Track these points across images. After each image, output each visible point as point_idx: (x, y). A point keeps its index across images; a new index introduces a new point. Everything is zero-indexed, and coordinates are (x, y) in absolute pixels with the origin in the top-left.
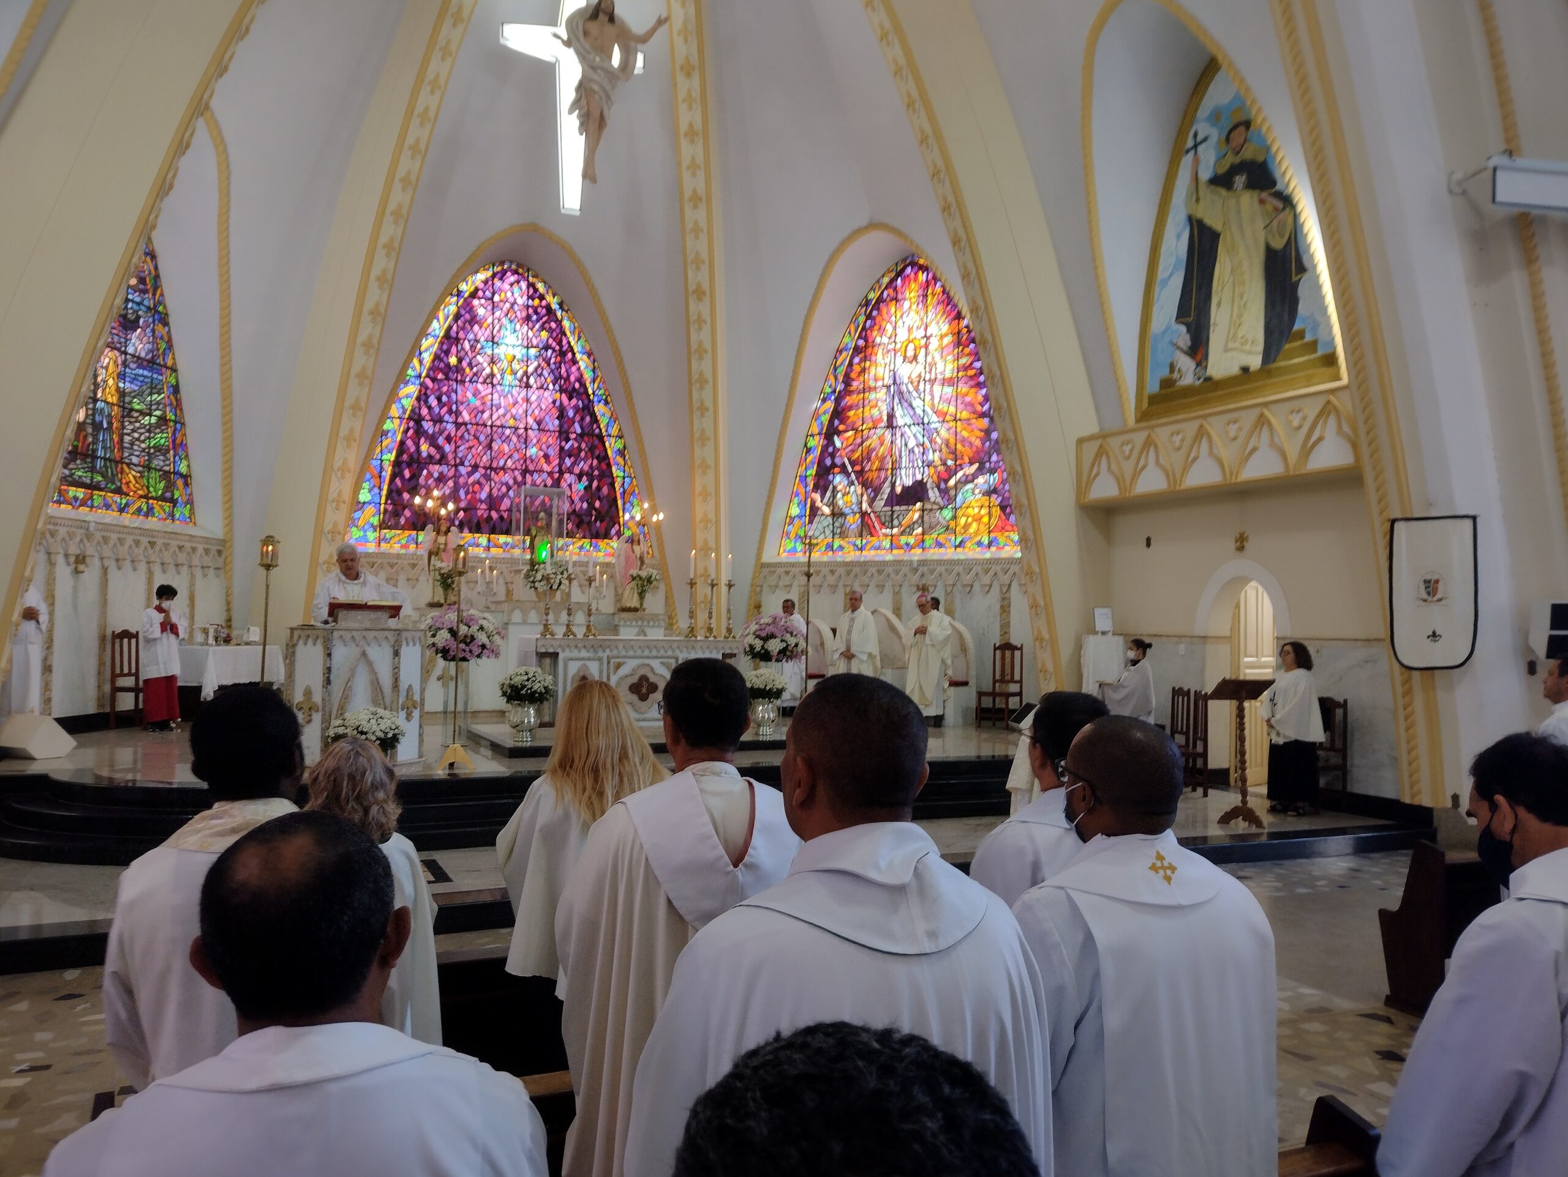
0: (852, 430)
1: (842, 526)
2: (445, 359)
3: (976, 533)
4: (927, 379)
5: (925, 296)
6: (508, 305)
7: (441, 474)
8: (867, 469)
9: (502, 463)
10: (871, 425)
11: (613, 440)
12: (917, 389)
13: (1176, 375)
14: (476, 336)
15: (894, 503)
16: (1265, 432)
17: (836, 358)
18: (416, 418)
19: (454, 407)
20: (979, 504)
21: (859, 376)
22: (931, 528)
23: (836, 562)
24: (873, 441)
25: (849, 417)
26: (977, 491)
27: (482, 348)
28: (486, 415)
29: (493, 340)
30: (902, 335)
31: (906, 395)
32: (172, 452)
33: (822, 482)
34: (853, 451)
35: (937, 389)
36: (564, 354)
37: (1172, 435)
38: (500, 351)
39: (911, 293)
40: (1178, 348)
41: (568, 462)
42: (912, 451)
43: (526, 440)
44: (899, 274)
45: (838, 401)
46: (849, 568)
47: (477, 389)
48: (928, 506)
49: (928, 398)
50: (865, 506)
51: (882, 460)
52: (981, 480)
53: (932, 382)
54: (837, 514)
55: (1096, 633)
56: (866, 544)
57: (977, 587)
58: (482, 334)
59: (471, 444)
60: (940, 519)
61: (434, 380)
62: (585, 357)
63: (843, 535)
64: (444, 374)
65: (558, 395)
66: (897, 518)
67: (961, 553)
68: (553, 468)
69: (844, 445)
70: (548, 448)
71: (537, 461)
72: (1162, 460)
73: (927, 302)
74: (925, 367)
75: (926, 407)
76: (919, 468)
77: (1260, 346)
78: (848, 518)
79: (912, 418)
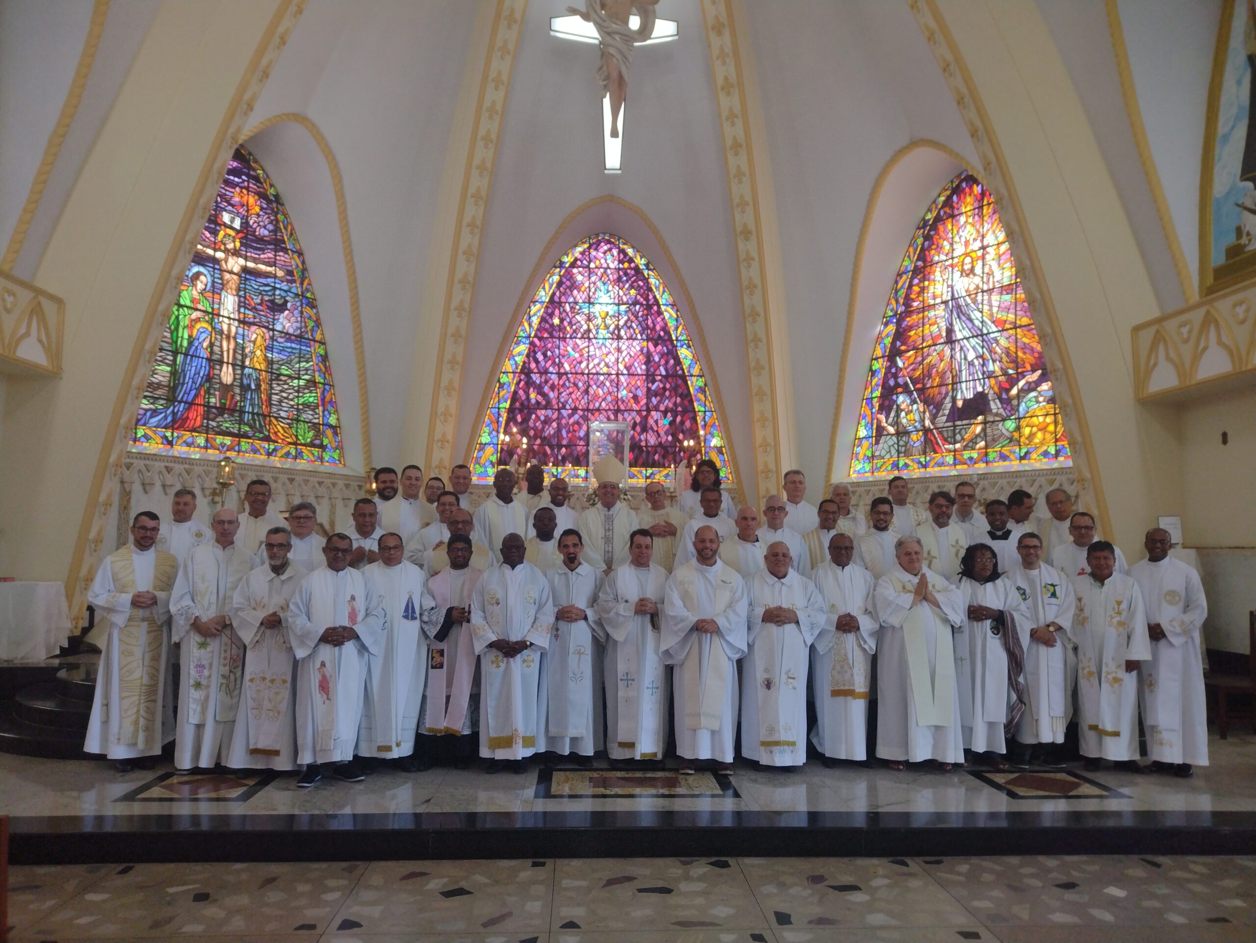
0: (913, 350)
1: (906, 443)
2: (550, 321)
3: (1042, 443)
4: (985, 288)
5: (981, 207)
6: (602, 270)
7: (546, 416)
8: (928, 386)
9: (597, 405)
10: (930, 342)
11: (694, 379)
12: (975, 301)
13: (1244, 240)
14: (575, 299)
15: (956, 418)
17: (896, 282)
18: (526, 371)
19: (557, 360)
20: (1044, 412)
21: (918, 297)
22: (994, 440)
24: (933, 358)
25: (910, 336)
26: (1041, 399)
27: (581, 308)
28: (583, 365)
29: (590, 302)
30: (959, 250)
31: (964, 309)
32: (321, 408)
33: (887, 404)
34: (914, 370)
35: (995, 298)
36: (651, 307)
37: (1236, 304)
38: (596, 310)
39: (967, 205)
41: (654, 401)
42: (971, 364)
43: (617, 384)
44: (954, 191)
45: (898, 324)
47: (576, 344)
48: (990, 418)
49: (986, 308)
50: (927, 423)
51: (942, 375)
52: (1045, 387)
53: (990, 291)
54: (902, 433)
58: (580, 296)
59: (571, 390)
60: (1004, 431)
61: (541, 339)
62: (669, 309)
63: (907, 454)
64: (549, 333)
65: (645, 344)
66: (959, 433)
67: (1026, 464)
68: (641, 407)
69: (906, 364)
70: (636, 390)
71: (627, 401)
73: (983, 212)
74: (982, 278)
75: (985, 318)
76: (979, 380)
78: (911, 436)
79: (970, 330)
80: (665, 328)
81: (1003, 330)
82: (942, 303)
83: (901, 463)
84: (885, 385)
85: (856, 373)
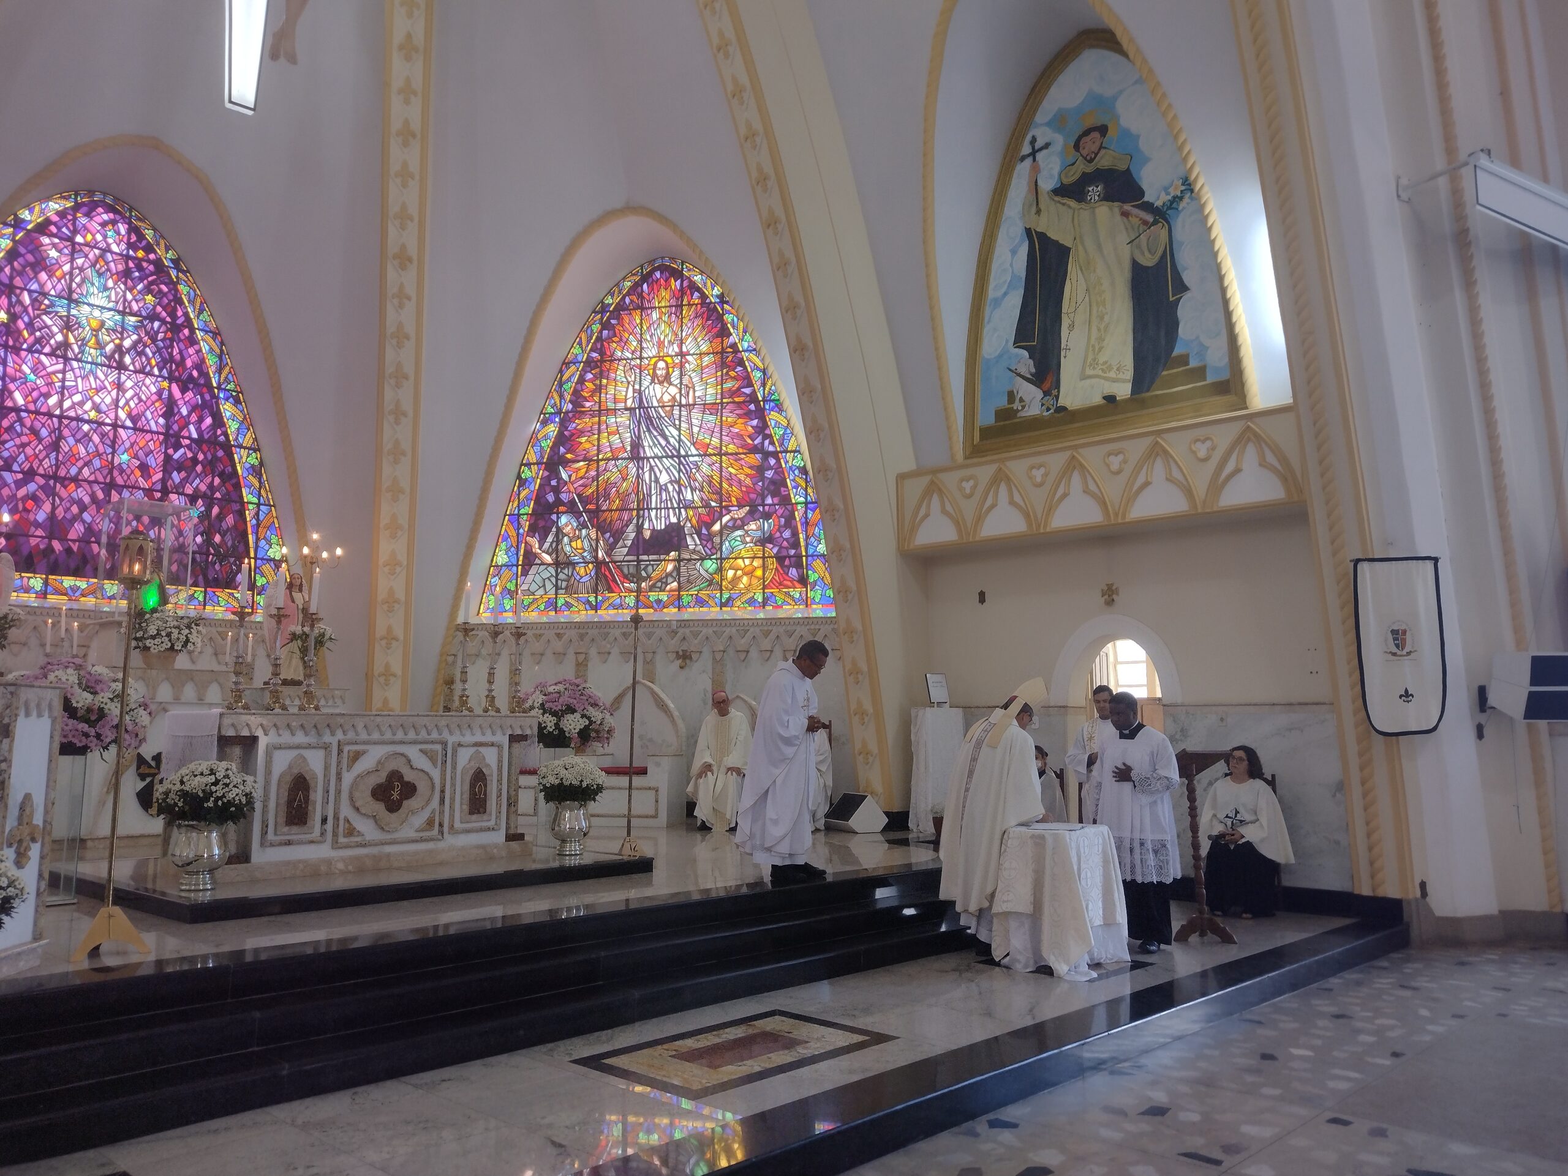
0: (584, 460)
1: (569, 577)
4: (684, 402)
5: (681, 306)
6: (96, 252)
8: (604, 508)
9: (73, 471)
10: (609, 455)
11: (245, 452)
12: (670, 415)
13: (1017, 405)
14: (41, 286)
15: (641, 552)
16: (1159, 464)
17: (561, 371)
20: (750, 554)
21: (592, 396)
22: (689, 582)
25: (580, 443)
27: (52, 305)
28: (52, 401)
29: (69, 297)
30: (650, 351)
31: (656, 421)
33: (541, 524)
34: (585, 486)
35: (696, 416)
36: (179, 328)
37: (1031, 468)
38: (81, 313)
39: (662, 301)
40: (1019, 375)
41: (176, 477)
43: (114, 442)
44: (645, 278)
45: (563, 425)
46: (583, 631)
47: (39, 362)
50: (601, 554)
52: (753, 526)
53: (690, 407)
54: (562, 563)
55: (931, 704)
56: (603, 602)
57: (754, 653)
58: (52, 285)
59: (24, 439)
62: (208, 338)
63: (570, 590)
65: (165, 384)
67: (727, 613)
68: (153, 484)
69: (573, 478)
70: (147, 455)
71: (129, 472)
72: (1017, 498)
73: (681, 313)
74: (680, 389)
75: (682, 437)
76: (674, 509)
77: (1129, 374)
78: (577, 569)
79: (663, 448)
80: (200, 366)
81: (705, 455)
82: (626, 409)
83: (561, 602)
84: (539, 498)
85: (503, 479)
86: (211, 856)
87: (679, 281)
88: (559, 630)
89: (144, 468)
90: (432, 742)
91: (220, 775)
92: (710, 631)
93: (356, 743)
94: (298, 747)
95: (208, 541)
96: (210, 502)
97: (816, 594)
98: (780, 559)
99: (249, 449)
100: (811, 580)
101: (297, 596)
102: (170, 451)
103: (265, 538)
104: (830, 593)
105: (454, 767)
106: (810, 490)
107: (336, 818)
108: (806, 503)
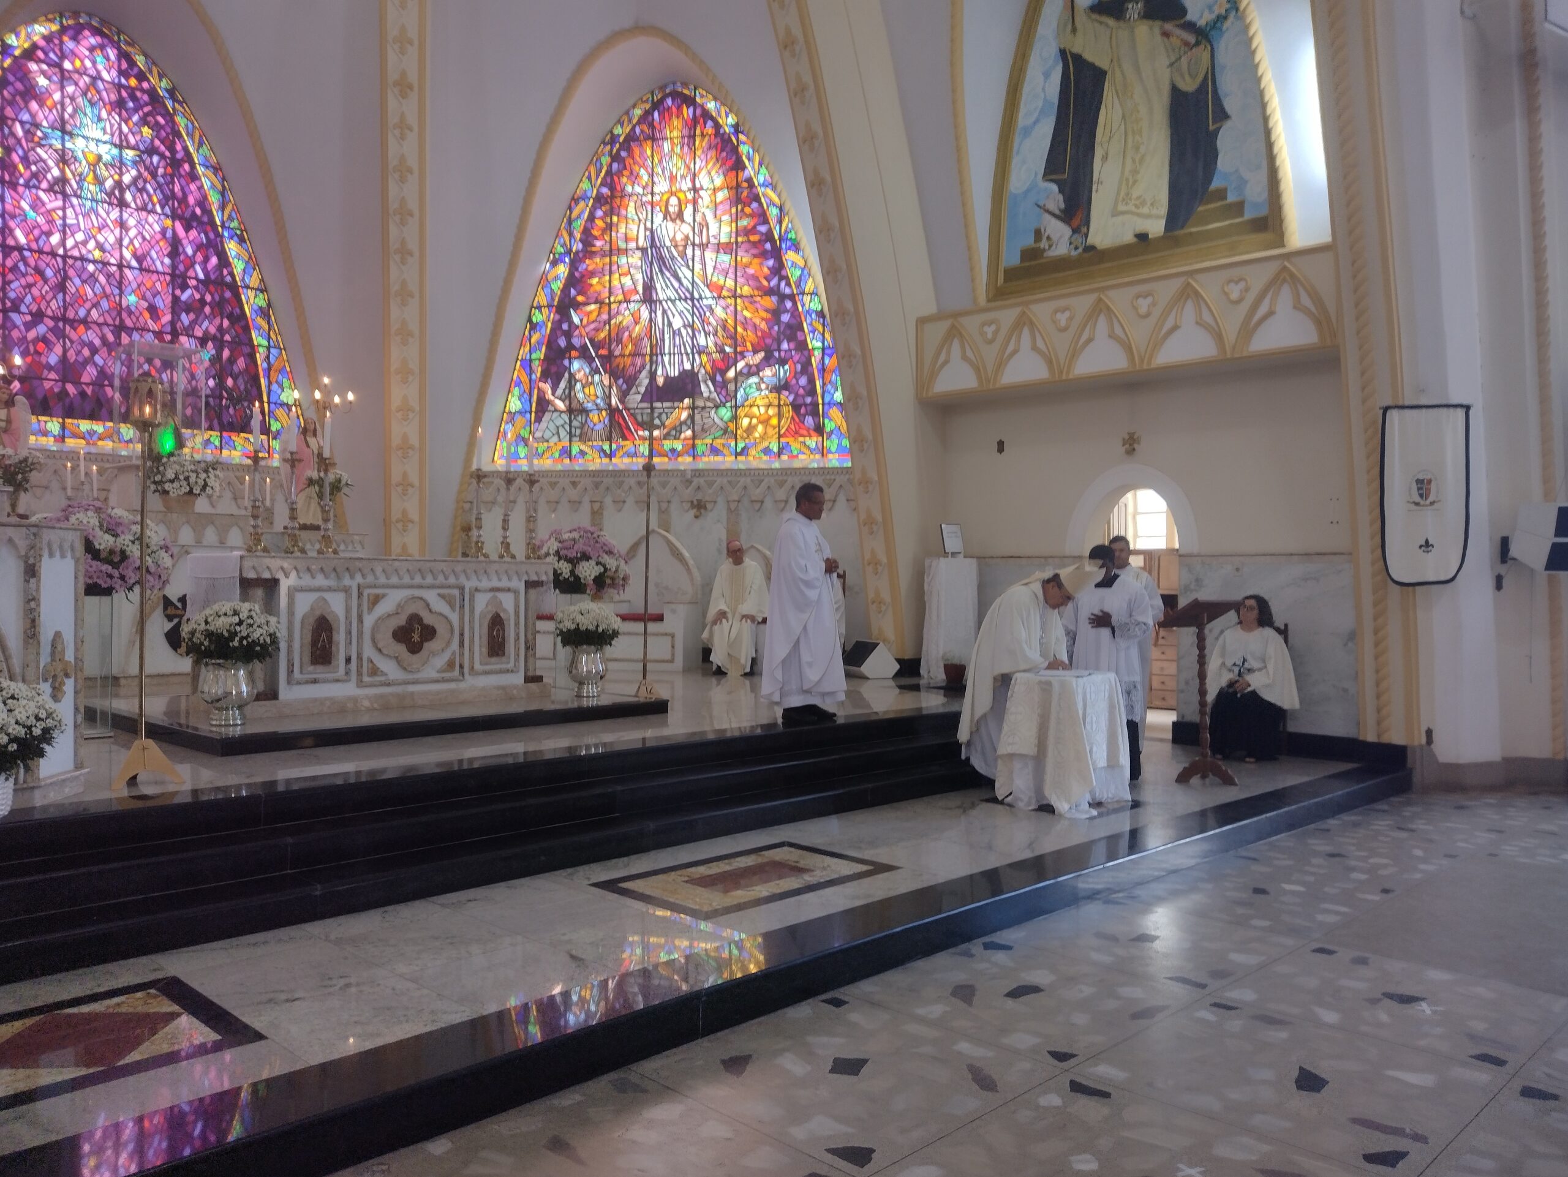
0: (595, 303)
1: (582, 426)
3: (763, 437)
4: (697, 241)
5: (692, 137)
6: (87, 79)
8: (617, 353)
9: (82, 313)
10: (620, 297)
11: (251, 293)
12: (683, 255)
13: (1044, 244)
14: (33, 116)
15: (654, 398)
16: (1189, 307)
17: (570, 208)
21: (602, 234)
22: (704, 430)
23: (575, 471)
24: (625, 318)
25: (591, 285)
27: (45, 137)
28: (55, 239)
29: (63, 128)
30: (662, 186)
33: (554, 368)
34: (597, 330)
35: (710, 255)
36: (179, 164)
37: (1056, 311)
38: (76, 146)
39: (674, 130)
40: (1047, 211)
41: (185, 319)
43: (120, 283)
44: (657, 105)
45: (573, 266)
46: (598, 480)
47: (38, 199)
48: (700, 403)
49: (698, 267)
50: (614, 401)
52: (768, 372)
53: (703, 247)
54: (575, 410)
55: (945, 554)
56: (616, 450)
57: (768, 503)
58: (44, 115)
62: (209, 172)
63: (584, 438)
65: (169, 222)
66: (659, 417)
67: (742, 462)
68: (163, 326)
69: (585, 321)
70: (154, 296)
71: (137, 314)
72: (1040, 344)
73: (694, 144)
74: (694, 227)
75: (696, 279)
76: (687, 354)
77: (1163, 209)
78: (591, 415)
79: (676, 291)
80: (203, 202)
81: (719, 297)
82: (638, 248)
83: (575, 450)
84: (551, 343)
85: (513, 324)
86: (240, 693)
87: (691, 109)
88: (574, 478)
89: (153, 310)
90: (449, 587)
91: (244, 615)
92: (725, 480)
93: (375, 587)
94: (319, 589)
95: (221, 385)
96: (220, 345)
97: (832, 444)
98: (796, 407)
99: (256, 290)
100: (828, 429)
101: (312, 441)
102: (178, 292)
103: (277, 382)
104: (846, 442)
105: (472, 610)
106: (827, 335)
107: (360, 658)
108: (823, 349)
